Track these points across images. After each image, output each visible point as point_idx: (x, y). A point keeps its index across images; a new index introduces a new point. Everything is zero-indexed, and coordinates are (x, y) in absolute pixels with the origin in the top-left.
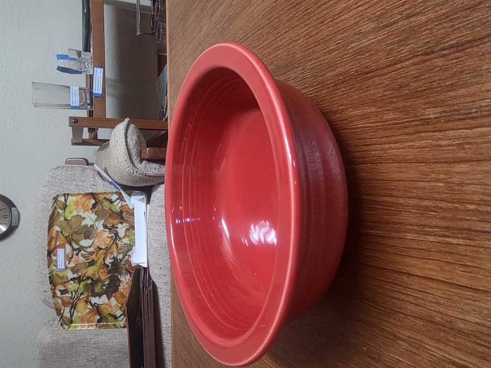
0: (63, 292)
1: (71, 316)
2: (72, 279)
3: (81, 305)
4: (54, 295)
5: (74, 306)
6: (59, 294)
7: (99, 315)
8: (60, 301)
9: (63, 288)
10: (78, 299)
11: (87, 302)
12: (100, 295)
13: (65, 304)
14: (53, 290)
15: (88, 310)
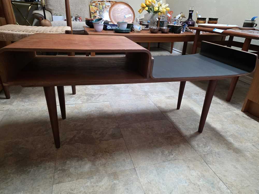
0: (99, 4)
1: (93, 5)
2: (103, 6)
3: (96, 8)
4: (98, 2)
5: (95, 6)
6: (99, 3)
7: (94, 13)
8: (97, 3)
9: (100, 4)
10: (98, 8)
11: (97, 10)
12: (99, 13)
13: (96, 4)
14: (100, 2)
15: (95, 10)
